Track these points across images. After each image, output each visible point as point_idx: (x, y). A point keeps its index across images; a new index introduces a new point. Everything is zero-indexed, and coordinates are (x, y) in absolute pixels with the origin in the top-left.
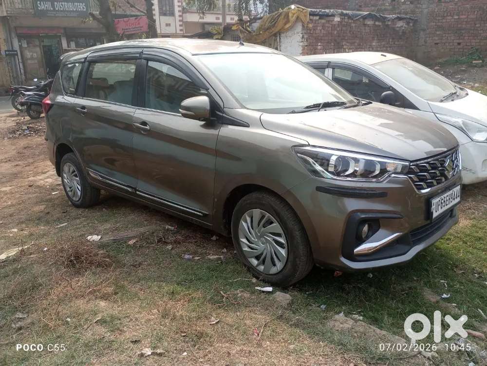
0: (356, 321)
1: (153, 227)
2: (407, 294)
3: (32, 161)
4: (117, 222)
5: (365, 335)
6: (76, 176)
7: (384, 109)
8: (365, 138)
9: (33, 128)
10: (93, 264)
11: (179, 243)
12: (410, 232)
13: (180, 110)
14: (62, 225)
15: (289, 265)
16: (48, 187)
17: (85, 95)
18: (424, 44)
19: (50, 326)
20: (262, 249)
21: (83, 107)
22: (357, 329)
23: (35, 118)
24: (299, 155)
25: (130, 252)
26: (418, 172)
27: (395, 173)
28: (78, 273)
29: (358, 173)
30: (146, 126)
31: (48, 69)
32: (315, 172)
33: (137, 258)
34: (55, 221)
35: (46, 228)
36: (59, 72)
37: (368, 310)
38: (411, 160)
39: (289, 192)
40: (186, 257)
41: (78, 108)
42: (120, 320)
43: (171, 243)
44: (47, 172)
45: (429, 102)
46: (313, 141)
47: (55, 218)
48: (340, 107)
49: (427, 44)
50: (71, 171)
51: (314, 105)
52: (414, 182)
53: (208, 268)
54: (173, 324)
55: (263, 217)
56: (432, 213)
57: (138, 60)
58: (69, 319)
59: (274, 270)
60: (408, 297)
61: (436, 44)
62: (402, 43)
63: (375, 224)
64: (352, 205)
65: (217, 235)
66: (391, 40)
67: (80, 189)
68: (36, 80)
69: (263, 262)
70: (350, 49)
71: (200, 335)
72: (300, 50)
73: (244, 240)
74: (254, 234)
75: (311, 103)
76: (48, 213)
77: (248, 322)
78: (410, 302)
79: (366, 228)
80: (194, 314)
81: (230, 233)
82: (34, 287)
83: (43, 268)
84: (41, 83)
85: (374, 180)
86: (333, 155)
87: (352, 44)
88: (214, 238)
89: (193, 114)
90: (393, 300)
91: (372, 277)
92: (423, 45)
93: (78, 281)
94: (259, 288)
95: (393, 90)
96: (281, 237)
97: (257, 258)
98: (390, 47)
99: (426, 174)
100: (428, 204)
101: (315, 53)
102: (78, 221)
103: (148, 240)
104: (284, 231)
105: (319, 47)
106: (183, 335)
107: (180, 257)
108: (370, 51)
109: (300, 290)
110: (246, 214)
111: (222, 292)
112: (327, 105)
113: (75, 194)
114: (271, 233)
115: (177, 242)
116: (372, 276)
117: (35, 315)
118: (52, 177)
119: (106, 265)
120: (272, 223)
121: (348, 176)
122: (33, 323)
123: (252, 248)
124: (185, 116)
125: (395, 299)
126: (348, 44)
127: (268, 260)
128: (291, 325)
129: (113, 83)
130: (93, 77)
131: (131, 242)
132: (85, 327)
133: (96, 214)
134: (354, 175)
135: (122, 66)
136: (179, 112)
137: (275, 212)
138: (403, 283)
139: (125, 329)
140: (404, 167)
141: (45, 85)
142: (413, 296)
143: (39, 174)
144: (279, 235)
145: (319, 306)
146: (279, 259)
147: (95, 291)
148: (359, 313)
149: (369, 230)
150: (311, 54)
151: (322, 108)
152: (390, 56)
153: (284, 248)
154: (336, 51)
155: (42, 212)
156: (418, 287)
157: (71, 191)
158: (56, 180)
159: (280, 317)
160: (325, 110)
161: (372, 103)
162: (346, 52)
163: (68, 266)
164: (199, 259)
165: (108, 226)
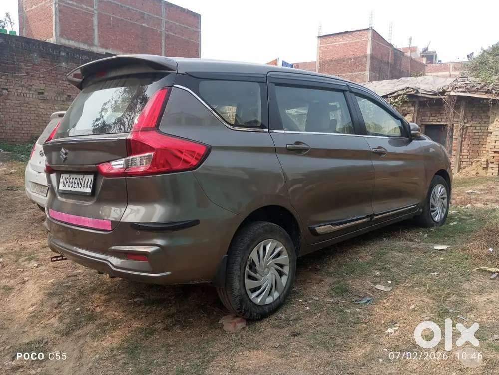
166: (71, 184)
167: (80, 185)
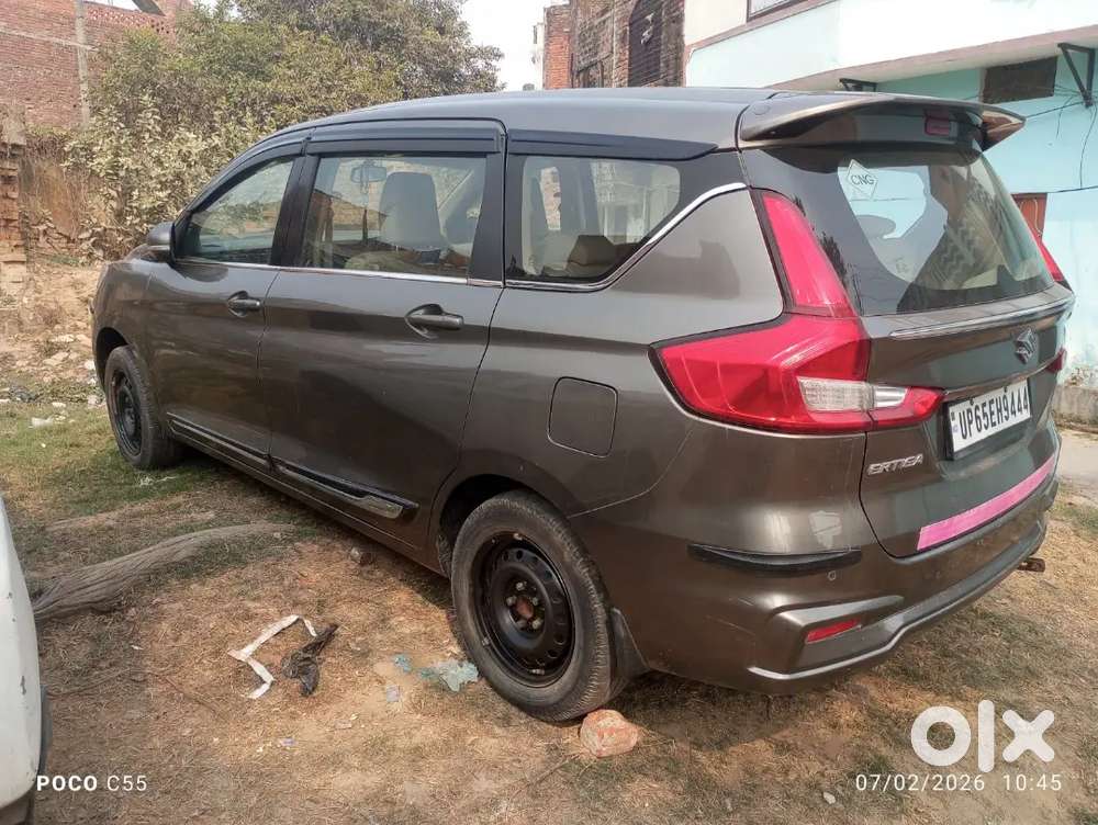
166: (984, 422)
167: (1005, 413)
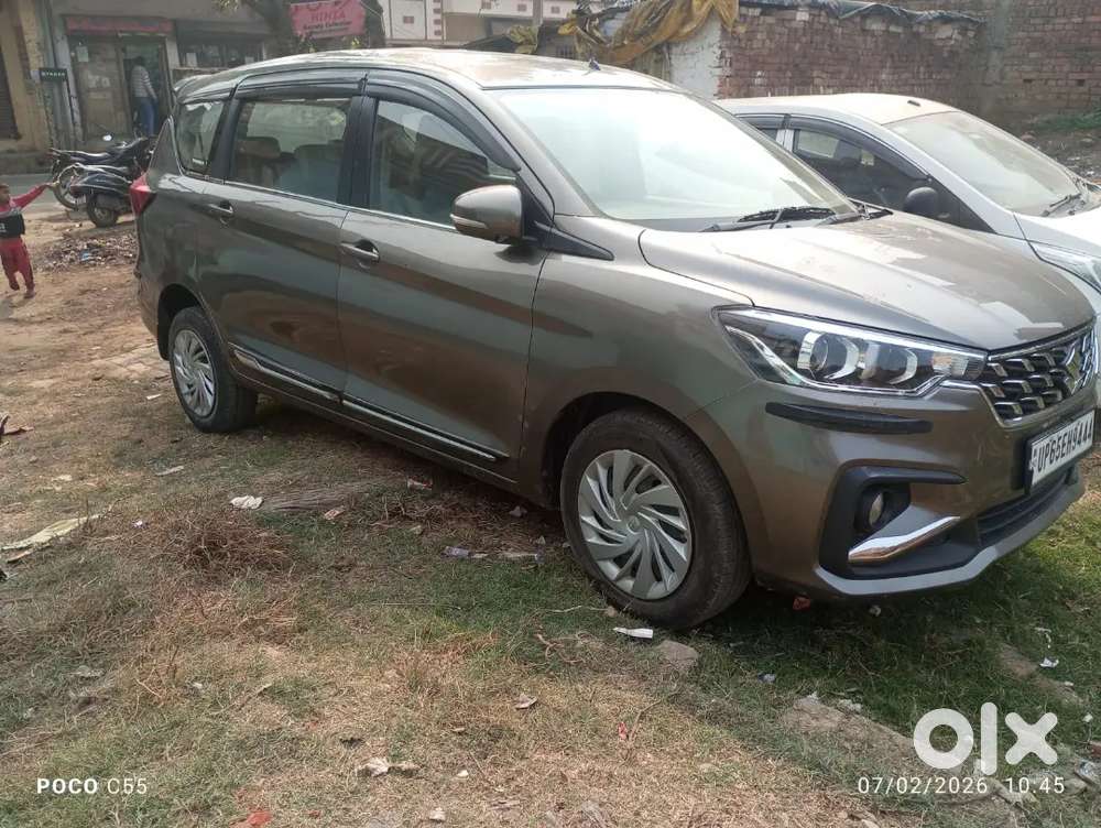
0: (848, 714)
1: (379, 482)
2: (961, 656)
3: (100, 322)
4: (295, 468)
5: (870, 746)
6: (204, 359)
7: (922, 228)
8: (884, 295)
9: (100, 247)
10: (247, 560)
11: (438, 521)
12: (979, 515)
13: (452, 216)
14: (172, 470)
15: (694, 581)
16: (136, 382)
17: (228, 174)
18: (998, 80)
19: (156, 700)
20: (632, 543)
21: (226, 204)
22: (851, 732)
23: (106, 224)
24: (728, 328)
25: (327, 537)
26: (1004, 378)
27: (952, 378)
28: (215, 580)
29: (863, 376)
30: (372, 251)
31: (136, 114)
32: (767, 371)
33: (344, 552)
34: (155, 460)
35: (138, 475)
36: (170, 121)
37: (874, 689)
38: (990, 348)
39: (702, 414)
40: (453, 553)
41: (213, 206)
42: (314, 689)
43: (419, 520)
44: (135, 348)
45: (1016, 215)
46: (762, 298)
47: (154, 452)
48: (820, 221)
49: (1005, 82)
50: (193, 347)
51: (762, 213)
52: (994, 399)
53: (507, 579)
54: (435, 705)
55: (637, 468)
56: (1032, 472)
57: (355, 98)
58: (198, 685)
59: (657, 591)
60: (965, 662)
61: (1026, 81)
62: (948, 76)
63: (898, 493)
64: (849, 447)
65: (523, 506)
66: (922, 69)
67: (212, 390)
68: (108, 138)
69: (633, 571)
70: (828, 86)
71: (496, 734)
72: (714, 86)
73: (591, 520)
74: (614, 508)
75: (755, 211)
76: (140, 441)
77: (602, 707)
78: (968, 675)
79: (878, 502)
80: (480, 685)
81: (556, 501)
82: (116, 608)
83: (136, 568)
84: (120, 145)
85: (901, 392)
86: (809, 330)
87: (833, 75)
88: (517, 511)
89: (483, 225)
90: (928, 668)
91: (880, 615)
92: (996, 83)
93: (218, 598)
94: (623, 630)
95: (935, 184)
96: (678, 515)
97: (619, 561)
98: (920, 85)
99: (1021, 382)
100: (1023, 452)
101: (748, 95)
102: (208, 463)
103: (367, 512)
104: (685, 504)
105: (758, 81)
106: (457, 730)
107: (440, 551)
108: (873, 92)
109: (717, 639)
110: (596, 461)
111: (540, 636)
112: (791, 215)
113: (200, 400)
114: (653, 506)
115: (433, 519)
116: (879, 611)
117: (120, 673)
118: (143, 360)
119: (277, 565)
120: (657, 483)
121: (841, 381)
122: (116, 691)
123: (608, 540)
124: (464, 230)
125: (935, 666)
126: (824, 76)
127: (645, 567)
128: (701, 718)
129: (292, 151)
130: (249, 134)
131: (330, 515)
132: (237, 703)
133: (247, 448)
134: (854, 378)
135: (304, 112)
136: (451, 222)
137: (666, 457)
138: (954, 632)
139: (326, 712)
140: (972, 364)
141: (129, 152)
142: (976, 661)
143: (116, 353)
144: (673, 511)
145: (761, 677)
146: (671, 568)
147: (255, 623)
148: (852, 696)
149: (884, 508)
150: (738, 96)
151: (779, 221)
152: (929, 106)
153: (682, 541)
154: (796, 90)
155: (126, 438)
156: (987, 641)
157: (192, 393)
158: (155, 368)
159: (674, 699)
160: (788, 227)
161: (891, 213)
162: (819, 93)
163: (191, 564)
164: (483, 559)
165: (275, 475)
